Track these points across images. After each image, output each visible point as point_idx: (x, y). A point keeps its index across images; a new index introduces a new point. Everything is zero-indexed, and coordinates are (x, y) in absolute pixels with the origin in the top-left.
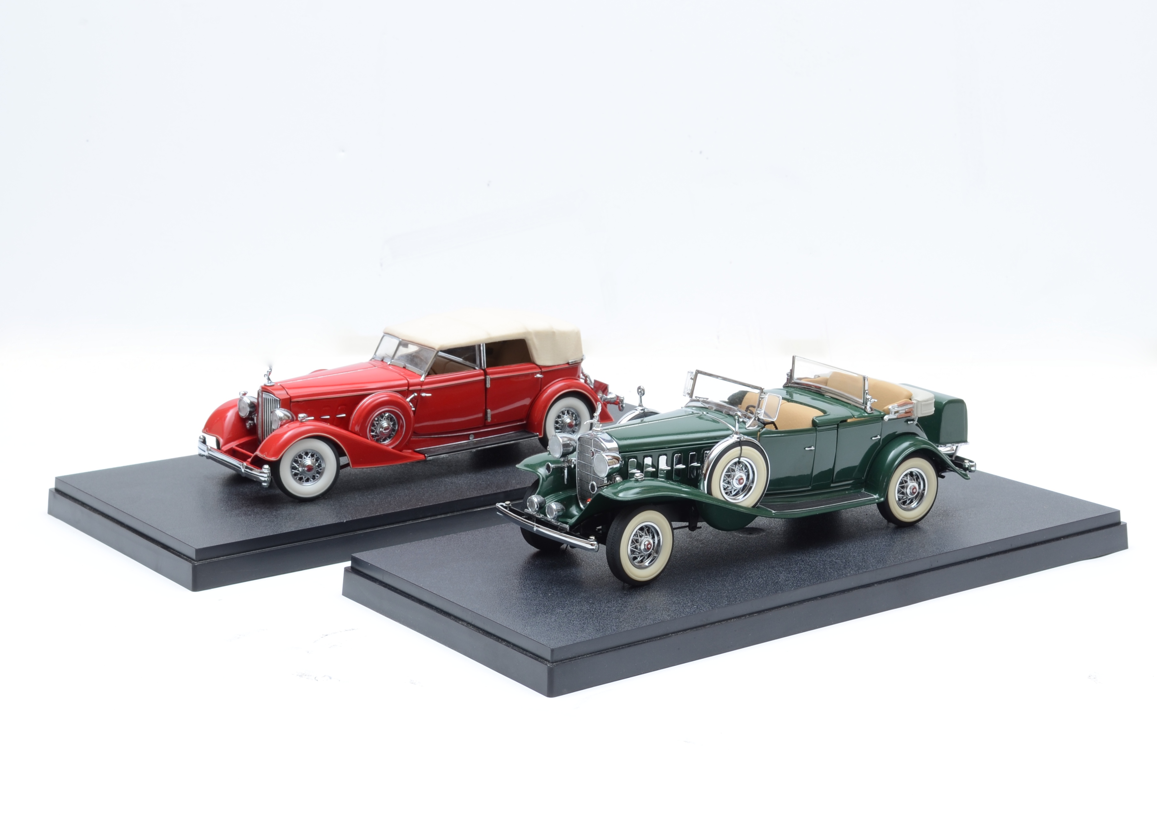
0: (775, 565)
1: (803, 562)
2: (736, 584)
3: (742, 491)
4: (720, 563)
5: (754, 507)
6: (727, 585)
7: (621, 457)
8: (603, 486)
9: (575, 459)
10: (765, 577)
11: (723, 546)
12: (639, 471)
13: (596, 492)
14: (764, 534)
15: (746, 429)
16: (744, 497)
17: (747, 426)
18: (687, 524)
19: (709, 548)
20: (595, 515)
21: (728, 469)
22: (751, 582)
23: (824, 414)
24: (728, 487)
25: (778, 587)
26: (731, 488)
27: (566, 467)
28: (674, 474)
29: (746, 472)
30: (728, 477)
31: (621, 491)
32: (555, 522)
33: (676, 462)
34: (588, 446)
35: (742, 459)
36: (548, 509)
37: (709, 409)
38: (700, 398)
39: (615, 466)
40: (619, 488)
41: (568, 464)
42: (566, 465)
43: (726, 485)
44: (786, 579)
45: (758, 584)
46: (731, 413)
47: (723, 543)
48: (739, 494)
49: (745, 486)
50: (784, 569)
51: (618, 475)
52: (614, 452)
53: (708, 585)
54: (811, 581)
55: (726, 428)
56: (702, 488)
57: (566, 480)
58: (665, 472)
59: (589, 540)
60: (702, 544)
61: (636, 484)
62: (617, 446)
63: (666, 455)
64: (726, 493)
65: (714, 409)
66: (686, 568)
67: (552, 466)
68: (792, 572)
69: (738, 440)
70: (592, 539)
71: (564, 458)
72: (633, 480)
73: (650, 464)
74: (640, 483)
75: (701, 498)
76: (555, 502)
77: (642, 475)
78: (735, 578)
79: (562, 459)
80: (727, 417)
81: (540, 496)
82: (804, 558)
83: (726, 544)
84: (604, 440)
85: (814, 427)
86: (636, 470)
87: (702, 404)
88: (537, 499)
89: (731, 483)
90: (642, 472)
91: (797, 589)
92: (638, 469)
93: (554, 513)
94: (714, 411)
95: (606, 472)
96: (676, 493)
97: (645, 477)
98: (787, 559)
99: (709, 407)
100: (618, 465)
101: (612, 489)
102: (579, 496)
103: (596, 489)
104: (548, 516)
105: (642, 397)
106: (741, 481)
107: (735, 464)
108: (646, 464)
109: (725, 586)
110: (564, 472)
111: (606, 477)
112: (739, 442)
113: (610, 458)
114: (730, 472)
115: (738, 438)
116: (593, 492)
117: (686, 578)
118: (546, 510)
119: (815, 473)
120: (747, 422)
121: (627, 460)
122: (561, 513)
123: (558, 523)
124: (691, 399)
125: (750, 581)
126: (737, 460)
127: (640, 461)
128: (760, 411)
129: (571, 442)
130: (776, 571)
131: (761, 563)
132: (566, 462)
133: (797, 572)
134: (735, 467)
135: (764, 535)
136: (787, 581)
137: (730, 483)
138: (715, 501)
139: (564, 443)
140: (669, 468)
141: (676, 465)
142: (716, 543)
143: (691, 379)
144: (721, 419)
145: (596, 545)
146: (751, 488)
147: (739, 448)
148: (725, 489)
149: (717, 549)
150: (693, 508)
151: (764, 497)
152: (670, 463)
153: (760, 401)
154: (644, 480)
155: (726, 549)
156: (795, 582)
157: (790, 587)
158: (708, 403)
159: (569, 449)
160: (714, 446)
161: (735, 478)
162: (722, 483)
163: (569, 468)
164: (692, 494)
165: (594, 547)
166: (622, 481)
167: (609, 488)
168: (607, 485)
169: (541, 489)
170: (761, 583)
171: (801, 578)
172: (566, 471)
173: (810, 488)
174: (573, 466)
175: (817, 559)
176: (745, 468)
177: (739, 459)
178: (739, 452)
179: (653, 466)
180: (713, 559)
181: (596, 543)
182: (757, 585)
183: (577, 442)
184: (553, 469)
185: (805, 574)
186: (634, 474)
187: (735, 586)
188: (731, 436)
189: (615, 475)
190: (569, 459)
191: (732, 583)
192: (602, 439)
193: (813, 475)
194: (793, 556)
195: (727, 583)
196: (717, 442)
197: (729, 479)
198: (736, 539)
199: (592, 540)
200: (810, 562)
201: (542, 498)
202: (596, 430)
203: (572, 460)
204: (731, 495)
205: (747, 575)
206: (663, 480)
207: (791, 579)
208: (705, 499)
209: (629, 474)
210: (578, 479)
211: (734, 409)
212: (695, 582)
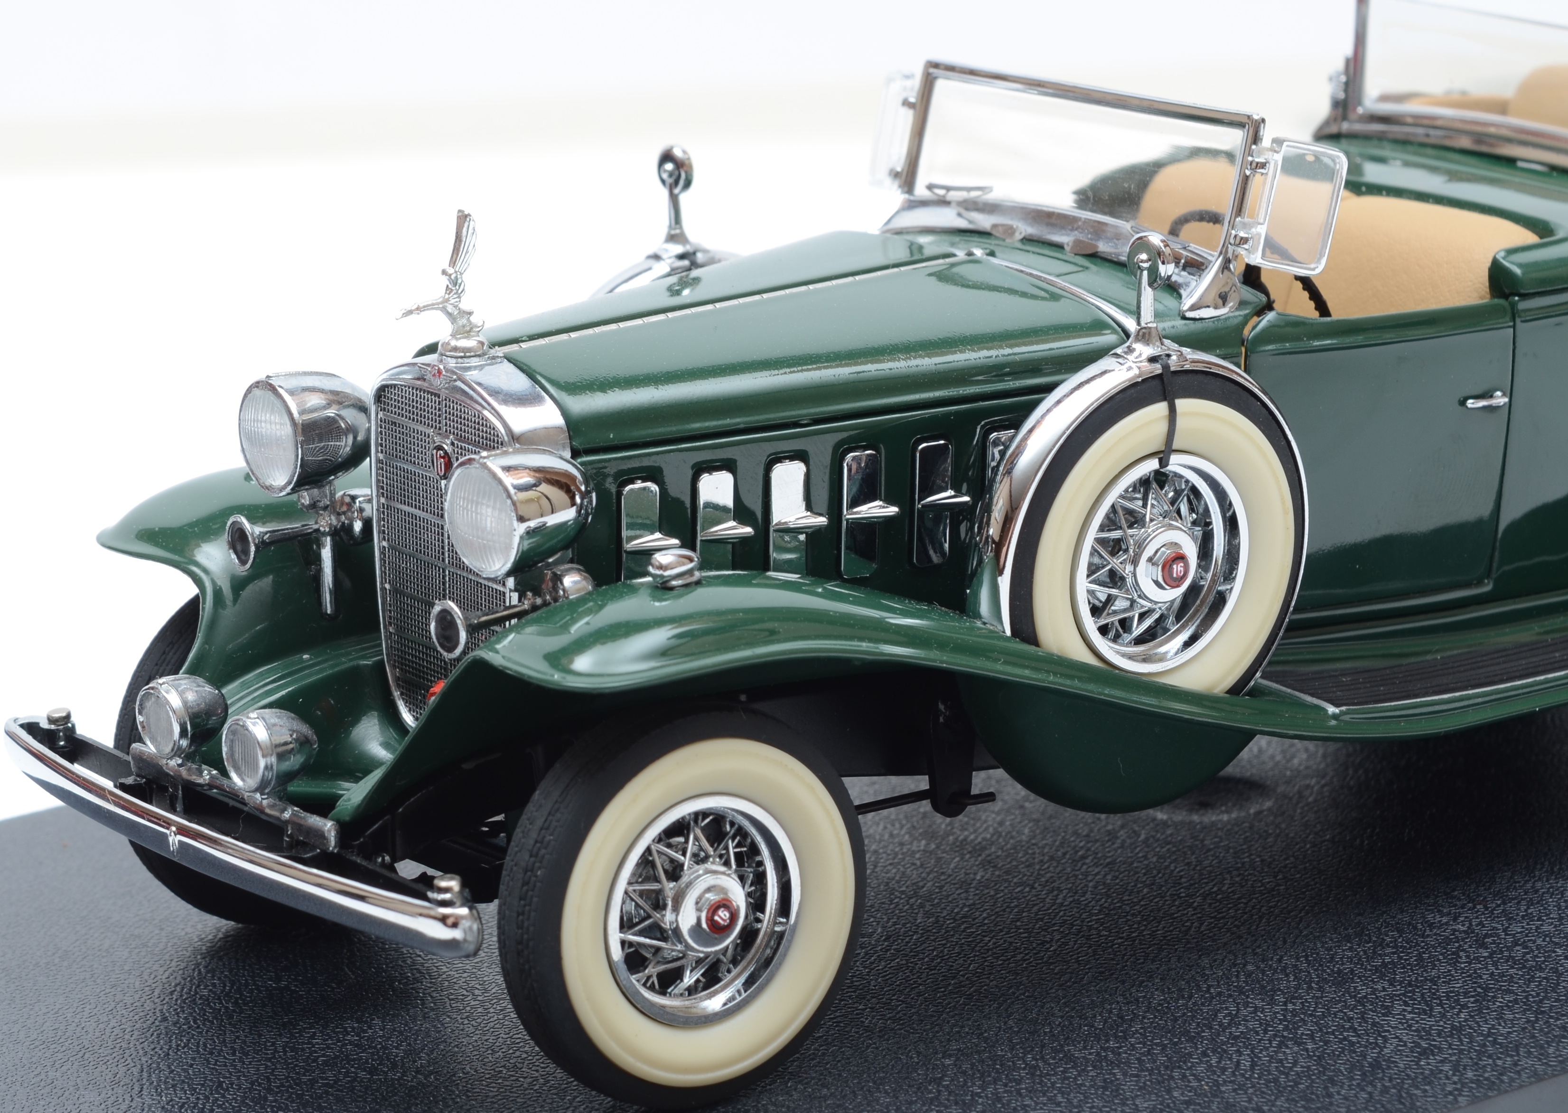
0: (1348, 965)
1: (1483, 946)
2: (1172, 1078)
3: (1178, 618)
4: (1077, 961)
5: (1235, 690)
6: (1129, 1086)
7: (583, 474)
8: (501, 621)
9: (367, 491)
10: (1312, 1037)
11: (1086, 874)
12: (675, 541)
13: (464, 653)
14: (1268, 804)
15: (1184, 318)
16: (1188, 644)
17: (1187, 303)
18: (922, 783)
19: (1021, 884)
20: (467, 766)
21: (1107, 516)
22: (1246, 1063)
23: (1541, 237)
24: (1110, 599)
25: (1385, 1090)
26: (1126, 604)
27: (324, 534)
28: (847, 548)
29: (1194, 523)
30: (1113, 553)
31: (581, 645)
32: (272, 807)
33: (854, 490)
34: (421, 428)
35: (1176, 464)
36: (232, 741)
37: (997, 238)
38: (948, 189)
39: (552, 520)
40: (579, 628)
41: (334, 522)
42: (325, 522)
43: (1102, 593)
44: (1418, 1045)
45: (1282, 1079)
46: (1103, 247)
47: (1083, 857)
48: (1166, 630)
49: (1194, 590)
50: (1399, 990)
51: (571, 561)
52: (544, 451)
53: (1031, 1091)
54: (1547, 1056)
55: (1089, 320)
56: (984, 607)
57: (327, 597)
58: (802, 537)
59: (430, 894)
60: (982, 864)
61: (657, 604)
62: (556, 419)
63: (800, 456)
64: (1103, 630)
65: (1018, 236)
66: (919, 994)
67: (254, 530)
68: (1441, 1004)
69: (1157, 369)
70: (446, 890)
71: (315, 491)
72: (642, 584)
73: (727, 499)
74: (682, 600)
75: (988, 658)
76: (270, 706)
77: (691, 560)
78: (1164, 1047)
79: (306, 498)
80: (1087, 268)
81: (200, 680)
82: (1481, 924)
83: (1096, 865)
84: (495, 393)
85: (1501, 301)
86: (658, 535)
87: (959, 215)
88: (181, 694)
89: (1129, 580)
90: (689, 542)
91: (1488, 1097)
92: (669, 534)
93: (262, 763)
94: (1019, 245)
95: (509, 547)
96: (861, 639)
97: (702, 567)
98: (1401, 932)
99: (995, 226)
100: (568, 515)
101: (540, 634)
102: (394, 667)
103: (463, 636)
104: (234, 776)
105: (685, 198)
106: (1178, 568)
107: (1144, 483)
108: (707, 505)
109: (1116, 1092)
110: (318, 559)
111: (509, 574)
112: (1159, 377)
113: (526, 479)
114: (1121, 528)
115: (1153, 360)
116: (450, 650)
117: (919, 1053)
118: (225, 749)
119: (1511, 513)
120: (1187, 285)
121: (613, 489)
122: (294, 762)
123: (283, 810)
124: (906, 196)
125: (1238, 1063)
126: (1153, 465)
127: (679, 490)
128: (1245, 226)
129: (346, 413)
130: (1360, 1002)
131: (1280, 960)
132: (325, 508)
133: (1463, 1000)
134: (1140, 503)
135: (1269, 809)
136: (1425, 1053)
137: (1123, 579)
138: (1055, 674)
139: (306, 417)
140: (822, 520)
141: (855, 502)
142: (1052, 858)
143: (906, 103)
144: (1058, 276)
145: (465, 924)
146: (1221, 600)
147: (1160, 409)
148: (1096, 611)
149: (1060, 890)
150: (942, 707)
151: (1283, 638)
152: (822, 496)
153: (1245, 181)
154: (698, 583)
155: (1102, 889)
156: (1466, 1061)
157: (1449, 1088)
158: (991, 208)
159: (339, 447)
160: (1035, 405)
161: (1148, 552)
162: (1083, 584)
163: (341, 534)
164: (942, 645)
165: (456, 934)
166: (590, 593)
167: (529, 630)
168: (520, 615)
169: (207, 640)
170: (1298, 1069)
171: (1489, 1034)
172: (326, 554)
173: (1487, 587)
174: (358, 526)
175: (1545, 928)
176: (1190, 502)
177: (1163, 462)
178: (1162, 428)
179: (741, 513)
180: (1043, 943)
181: (464, 911)
182: (1276, 1080)
183: (373, 409)
184: (262, 546)
185: (1509, 1016)
186: (647, 554)
187: (1169, 1091)
188: (1119, 351)
189: (557, 563)
190: (339, 494)
191: (1151, 1073)
192: (486, 389)
193: (1503, 525)
194: (1430, 917)
195: (1125, 1074)
196: (1049, 388)
197: (1115, 562)
198: (1143, 837)
199: (447, 896)
200: (1516, 943)
201: (208, 688)
202: (455, 349)
203: (353, 498)
204: (1127, 638)
205: (1221, 1024)
206: (793, 577)
207: (1445, 1045)
208: (1006, 663)
209: (624, 555)
210: (383, 589)
211: (1116, 227)
212: (964, 1073)
